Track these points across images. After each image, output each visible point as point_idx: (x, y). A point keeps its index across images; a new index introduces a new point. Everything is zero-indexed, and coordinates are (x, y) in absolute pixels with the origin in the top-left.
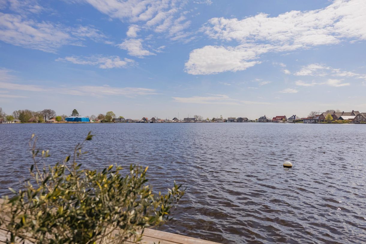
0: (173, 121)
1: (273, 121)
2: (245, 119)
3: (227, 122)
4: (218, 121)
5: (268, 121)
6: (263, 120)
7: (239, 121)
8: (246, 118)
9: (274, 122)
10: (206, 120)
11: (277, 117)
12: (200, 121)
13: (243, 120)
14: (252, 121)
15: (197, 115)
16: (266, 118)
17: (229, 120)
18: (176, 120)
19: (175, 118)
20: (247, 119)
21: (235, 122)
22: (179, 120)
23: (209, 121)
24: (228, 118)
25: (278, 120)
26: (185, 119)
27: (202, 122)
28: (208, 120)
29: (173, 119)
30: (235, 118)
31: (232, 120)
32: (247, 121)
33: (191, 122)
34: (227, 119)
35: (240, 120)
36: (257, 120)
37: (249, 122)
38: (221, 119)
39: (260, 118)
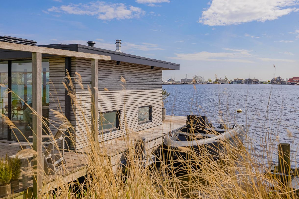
0: (168, 82)
1: (288, 83)
2: (255, 81)
3: (232, 84)
4: (222, 83)
5: (282, 83)
6: (277, 81)
7: (247, 83)
8: (257, 79)
9: (290, 84)
10: (207, 82)
11: (294, 78)
12: (200, 82)
13: (253, 82)
14: (263, 83)
15: (197, 76)
16: (280, 79)
17: (235, 82)
18: (172, 81)
19: (170, 79)
20: (258, 81)
21: (242, 84)
22: (175, 82)
23: (210, 83)
24: (234, 79)
25: (295, 82)
26: (182, 80)
27: (202, 84)
28: (210, 81)
29: (168, 81)
30: (243, 79)
31: (239, 82)
32: (257, 82)
33: (190, 84)
34: (233, 81)
35: (249, 82)
36: (269, 81)
37: (260, 83)
38: (225, 81)
39: (273, 80)
